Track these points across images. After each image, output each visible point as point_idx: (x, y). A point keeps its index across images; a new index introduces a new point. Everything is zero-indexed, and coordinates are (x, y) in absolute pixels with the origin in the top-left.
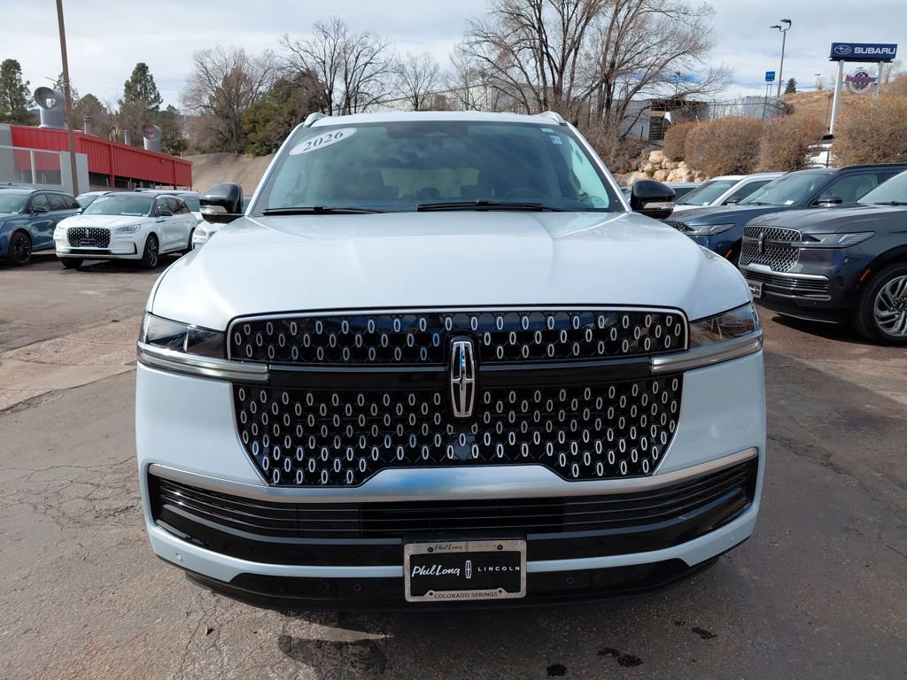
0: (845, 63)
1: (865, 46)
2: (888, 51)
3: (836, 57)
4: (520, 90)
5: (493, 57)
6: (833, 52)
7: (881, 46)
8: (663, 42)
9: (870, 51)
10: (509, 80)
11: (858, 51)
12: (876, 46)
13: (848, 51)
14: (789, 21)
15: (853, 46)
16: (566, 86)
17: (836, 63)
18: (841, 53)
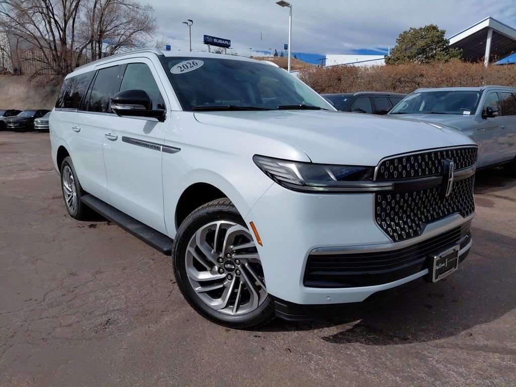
0: (211, 46)
1: (218, 39)
2: (227, 43)
3: (206, 42)
4: (37, 40)
5: (13, 14)
6: (205, 39)
7: (225, 40)
8: (129, 22)
9: (220, 41)
10: (28, 33)
11: (215, 41)
12: (222, 40)
13: (211, 40)
14: (192, 21)
15: (213, 38)
16: (69, 41)
17: (207, 45)
18: (209, 41)
